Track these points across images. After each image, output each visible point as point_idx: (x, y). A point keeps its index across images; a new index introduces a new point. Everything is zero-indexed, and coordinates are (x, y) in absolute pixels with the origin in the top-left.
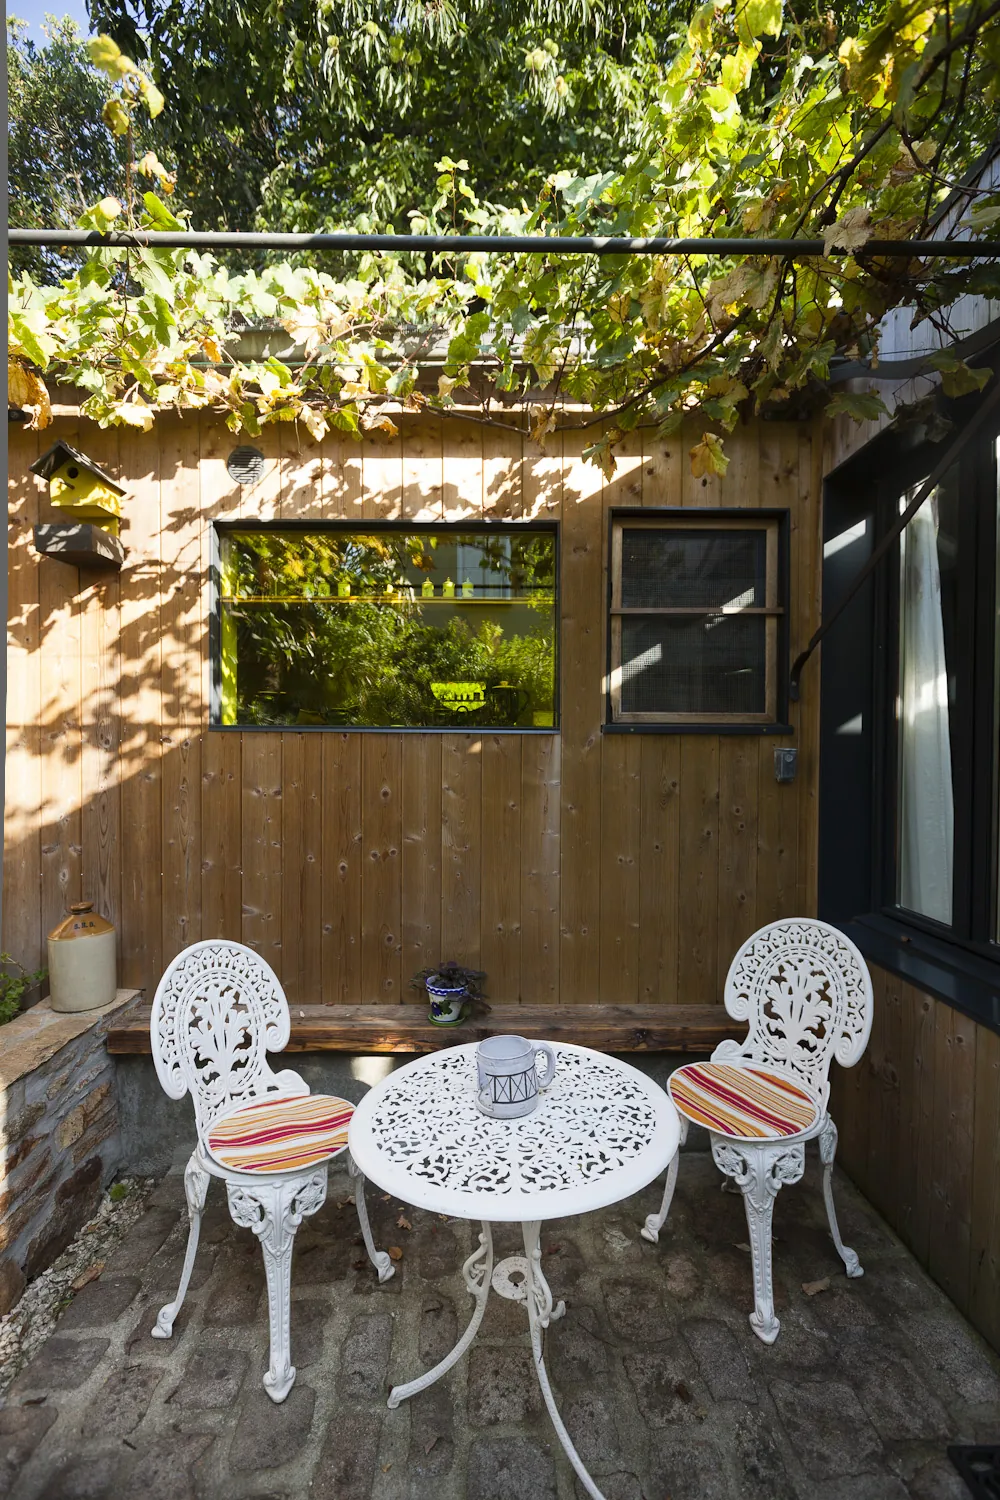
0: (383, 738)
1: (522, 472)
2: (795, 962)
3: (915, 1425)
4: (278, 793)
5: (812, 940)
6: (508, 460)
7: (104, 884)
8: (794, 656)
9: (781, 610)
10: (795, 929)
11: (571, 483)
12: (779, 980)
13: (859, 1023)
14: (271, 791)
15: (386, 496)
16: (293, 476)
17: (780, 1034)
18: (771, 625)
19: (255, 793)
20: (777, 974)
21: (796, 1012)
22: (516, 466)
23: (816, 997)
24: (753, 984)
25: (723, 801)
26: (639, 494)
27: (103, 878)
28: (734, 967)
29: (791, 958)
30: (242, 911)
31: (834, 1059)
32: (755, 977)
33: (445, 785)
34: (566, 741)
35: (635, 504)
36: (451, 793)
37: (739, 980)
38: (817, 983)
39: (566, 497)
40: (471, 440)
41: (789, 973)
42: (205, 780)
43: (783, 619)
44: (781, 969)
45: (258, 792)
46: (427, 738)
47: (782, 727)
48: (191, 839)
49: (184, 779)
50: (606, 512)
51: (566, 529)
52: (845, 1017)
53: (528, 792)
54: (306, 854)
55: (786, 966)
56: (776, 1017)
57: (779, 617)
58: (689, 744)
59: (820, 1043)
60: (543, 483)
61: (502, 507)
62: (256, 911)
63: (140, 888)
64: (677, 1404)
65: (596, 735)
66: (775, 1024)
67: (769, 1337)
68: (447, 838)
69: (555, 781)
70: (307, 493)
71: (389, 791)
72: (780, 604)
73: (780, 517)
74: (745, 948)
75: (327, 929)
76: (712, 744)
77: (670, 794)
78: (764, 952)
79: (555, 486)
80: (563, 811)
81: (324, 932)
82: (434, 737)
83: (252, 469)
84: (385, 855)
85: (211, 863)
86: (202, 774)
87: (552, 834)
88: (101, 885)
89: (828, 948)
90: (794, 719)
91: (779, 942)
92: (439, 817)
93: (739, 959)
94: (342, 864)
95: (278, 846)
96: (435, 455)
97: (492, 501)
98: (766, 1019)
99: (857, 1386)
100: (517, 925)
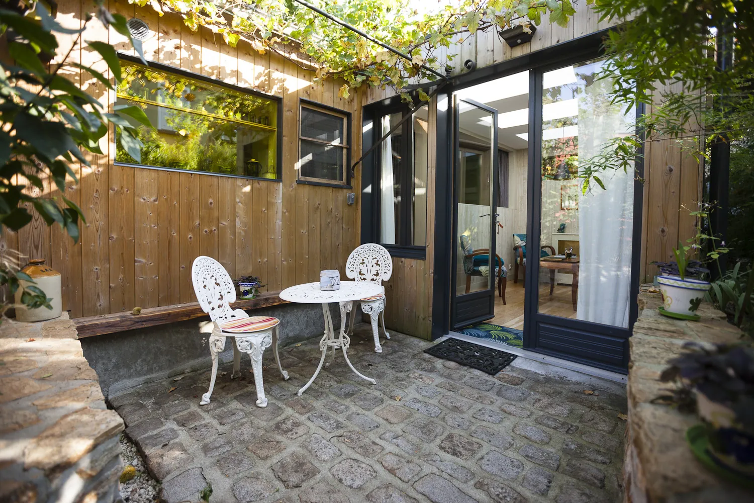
0: (210, 177)
1: (269, 74)
2: (367, 257)
3: (416, 352)
4: (155, 201)
5: (372, 250)
6: (264, 68)
7: (37, 251)
8: (353, 164)
9: (348, 147)
10: (366, 247)
11: (286, 85)
12: (363, 263)
13: (389, 268)
14: (152, 199)
15: (210, 68)
16: (164, 44)
17: (365, 279)
18: (345, 151)
19: (142, 200)
20: (362, 262)
21: (369, 271)
22: (266, 71)
23: (375, 265)
24: (354, 267)
25: (333, 211)
26: (309, 95)
27: (37, 247)
28: (348, 262)
29: (366, 256)
30: (135, 261)
31: (382, 280)
32: (355, 264)
33: (238, 200)
34: (284, 185)
35: (307, 99)
36: (240, 204)
37: (350, 266)
38: (375, 261)
39: (284, 90)
40: (250, 55)
41: (366, 261)
42: (111, 192)
43: (349, 150)
44: (363, 260)
45: (144, 199)
46: (230, 179)
47: (348, 186)
48: (102, 223)
49: (97, 190)
50: (299, 100)
51: (286, 101)
52: (384, 268)
53: (270, 205)
54: (171, 231)
55: (364, 259)
56: (363, 274)
57: (347, 148)
58: (323, 189)
59: (378, 277)
60: (276, 82)
61: (261, 86)
62: (143, 260)
63: (66, 251)
64: (370, 367)
65: (295, 184)
66: (363, 277)
67: (381, 351)
68: (238, 223)
69: (280, 201)
70: (171, 55)
71: (212, 201)
72: (348, 144)
73: (348, 115)
74: (351, 256)
75: (183, 267)
76: (330, 190)
77: (318, 207)
78: (357, 256)
79: (281, 84)
80: (283, 213)
81: (181, 269)
82: (233, 179)
83: (140, 33)
84: (211, 231)
85: (115, 237)
86: (109, 188)
87: (279, 223)
88: (35, 251)
89: (377, 250)
90: (352, 184)
91: (361, 252)
92: (235, 215)
93: (349, 259)
94: (190, 236)
95: (156, 227)
96: (234, 56)
97: (257, 83)
98: (360, 276)
99: (402, 351)
100: (266, 259)
